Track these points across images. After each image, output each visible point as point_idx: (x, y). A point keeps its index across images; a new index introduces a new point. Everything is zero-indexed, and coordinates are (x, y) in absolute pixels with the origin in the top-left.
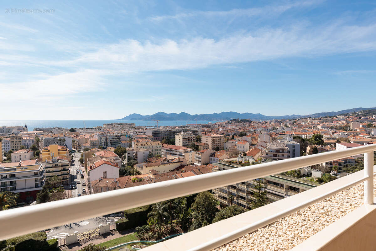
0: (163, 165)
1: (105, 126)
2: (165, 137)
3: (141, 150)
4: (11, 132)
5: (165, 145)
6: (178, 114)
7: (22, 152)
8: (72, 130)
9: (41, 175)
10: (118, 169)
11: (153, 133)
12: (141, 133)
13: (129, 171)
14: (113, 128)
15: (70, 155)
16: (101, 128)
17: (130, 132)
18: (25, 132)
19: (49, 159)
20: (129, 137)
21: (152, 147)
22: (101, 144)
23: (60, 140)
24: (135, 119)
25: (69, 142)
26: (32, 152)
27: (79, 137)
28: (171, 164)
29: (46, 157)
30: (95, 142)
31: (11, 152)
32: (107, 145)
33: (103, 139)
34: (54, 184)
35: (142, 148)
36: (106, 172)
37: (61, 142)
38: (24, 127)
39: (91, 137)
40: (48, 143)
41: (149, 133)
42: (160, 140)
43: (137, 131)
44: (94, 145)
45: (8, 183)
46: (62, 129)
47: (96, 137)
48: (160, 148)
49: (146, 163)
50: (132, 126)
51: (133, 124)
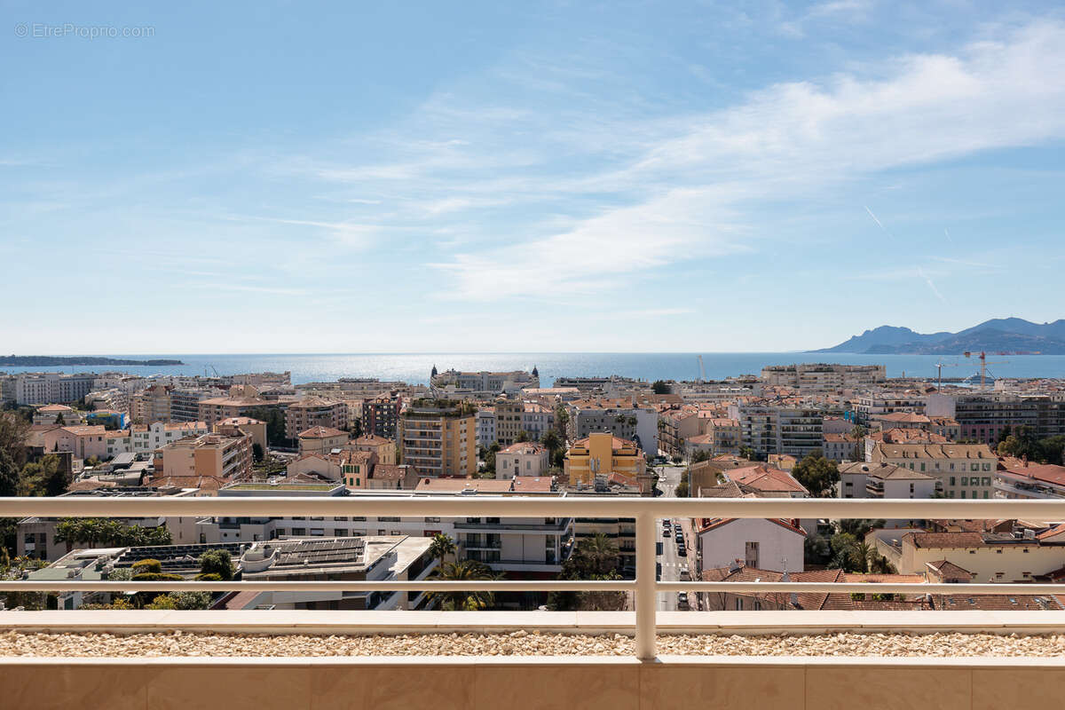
0: (994, 549)
1: (766, 376)
2: (1013, 427)
3: (900, 474)
4: (499, 388)
5: (1011, 462)
7: (519, 450)
8: (661, 388)
9: (562, 527)
10: (801, 539)
11: (958, 409)
12: (907, 404)
13: (846, 555)
14: (796, 384)
15: (648, 470)
16: (755, 382)
17: (859, 399)
18: (532, 391)
19: (586, 479)
20: (857, 421)
21: (952, 466)
22: (750, 440)
23: (621, 420)
24: (888, 349)
25: (647, 426)
26: (547, 451)
27: (679, 413)
28: (1032, 549)
29: (579, 472)
30: (728, 434)
31: (496, 449)
32: (770, 447)
33: (758, 429)
34: (598, 560)
35: (904, 466)
36: (754, 546)
37: (624, 425)
38: (530, 375)
39: (718, 414)
40: (590, 424)
41: (942, 409)
42: (991, 441)
43: (892, 396)
44: (726, 443)
45: (483, 539)
46: (630, 383)
47: (735, 416)
48: (987, 474)
49: (919, 530)
50: (871, 376)
51: (877, 369)
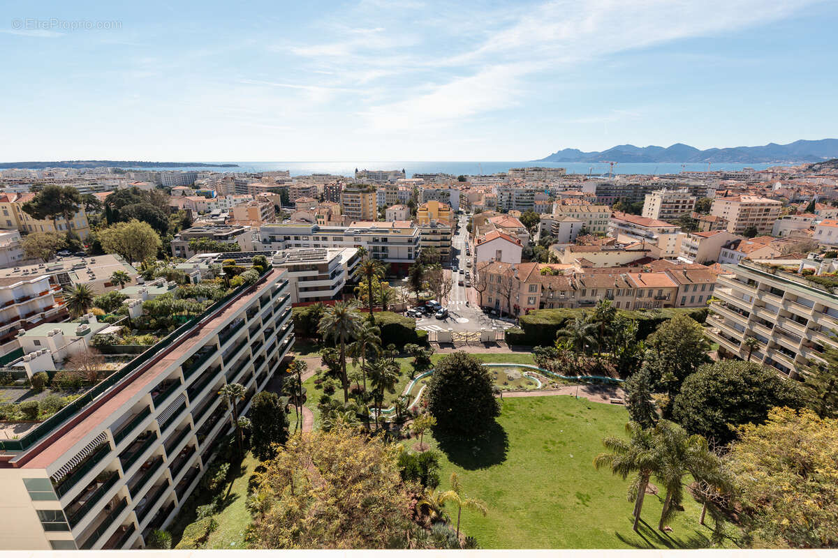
0: (605, 253)
1: (511, 173)
2: (621, 197)
3: (568, 219)
4: (387, 178)
5: (619, 214)
6: (666, 147)
7: (396, 208)
8: (462, 179)
9: (415, 244)
10: (520, 250)
11: (597, 189)
12: (574, 187)
13: (540, 255)
14: (524, 177)
15: (454, 217)
16: (505, 176)
17: (552, 184)
18: (402, 180)
19: (426, 222)
20: (550, 195)
21: (591, 216)
22: (501, 204)
23: (443, 194)
24: (569, 160)
25: (454, 198)
26: (409, 208)
27: (470, 191)
28: (622, 253)
29: (423, 218)
30: (491, 200)
31: (386, 207)
32: (510, 206)
33: (505, 198)
34: (431, 258)
35: (569, 215)
36: (500, 252)
37: (444, 197)
38: (402, 172)
39: (487, 191)
40: (429, 196)
41: (590, 189)
42: (610, 204)
43: (567, 183)
44: (490, 205)
45: (380, 249)
46: (448, 176)
47: (495, 192)
48: (606, 219)
49: (572, 245)
50: (558, 173)
51: (562, 170)
